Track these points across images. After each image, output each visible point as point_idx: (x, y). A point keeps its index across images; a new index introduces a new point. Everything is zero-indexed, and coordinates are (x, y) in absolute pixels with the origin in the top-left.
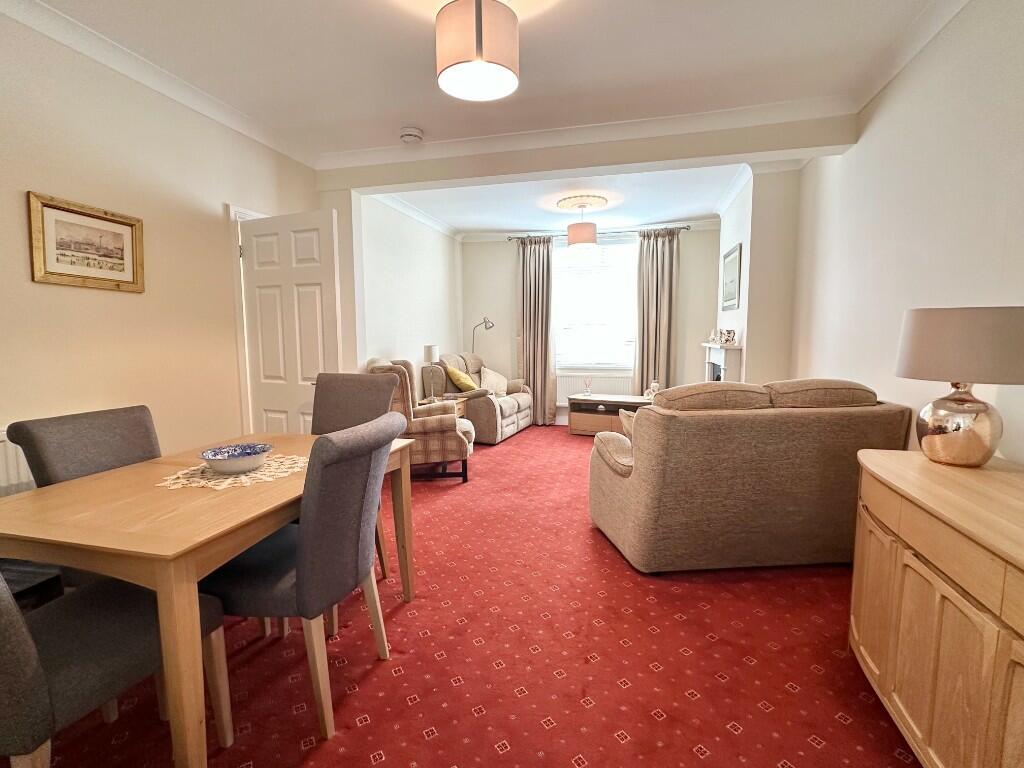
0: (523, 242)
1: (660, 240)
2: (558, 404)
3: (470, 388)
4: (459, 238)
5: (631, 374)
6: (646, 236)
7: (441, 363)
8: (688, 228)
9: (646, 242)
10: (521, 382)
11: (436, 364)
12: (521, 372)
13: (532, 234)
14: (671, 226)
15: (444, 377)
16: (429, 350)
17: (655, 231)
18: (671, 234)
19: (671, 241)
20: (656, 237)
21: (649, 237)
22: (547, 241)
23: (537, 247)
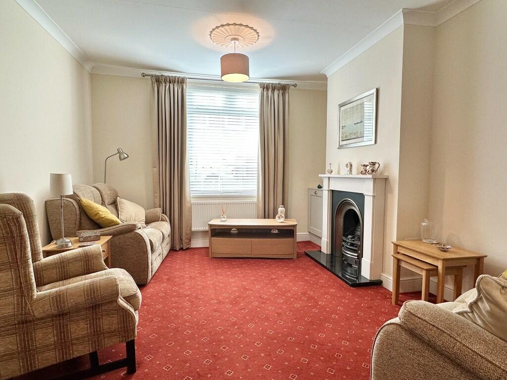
0: (158, 80)
1: (276, 92)
2: (193, 229)
3: (112, 223)
4: (88, 67)
5: (255, 200)
6: (265, 87)
7: (74, 197)
8: (295, 86)
9: (265, 93)
10: (159, 210)
11: (67, 196)
12: (157, 200)
13: (166, 74)
14: (283, 82)
15: (78, 212)
16: (58, 180)
17: (272, 84)
18: (284, 88)
19: (283, 94)
20: (273, 90)
21: (268, 89)
22: (181, 82)
23: (172, 86)
